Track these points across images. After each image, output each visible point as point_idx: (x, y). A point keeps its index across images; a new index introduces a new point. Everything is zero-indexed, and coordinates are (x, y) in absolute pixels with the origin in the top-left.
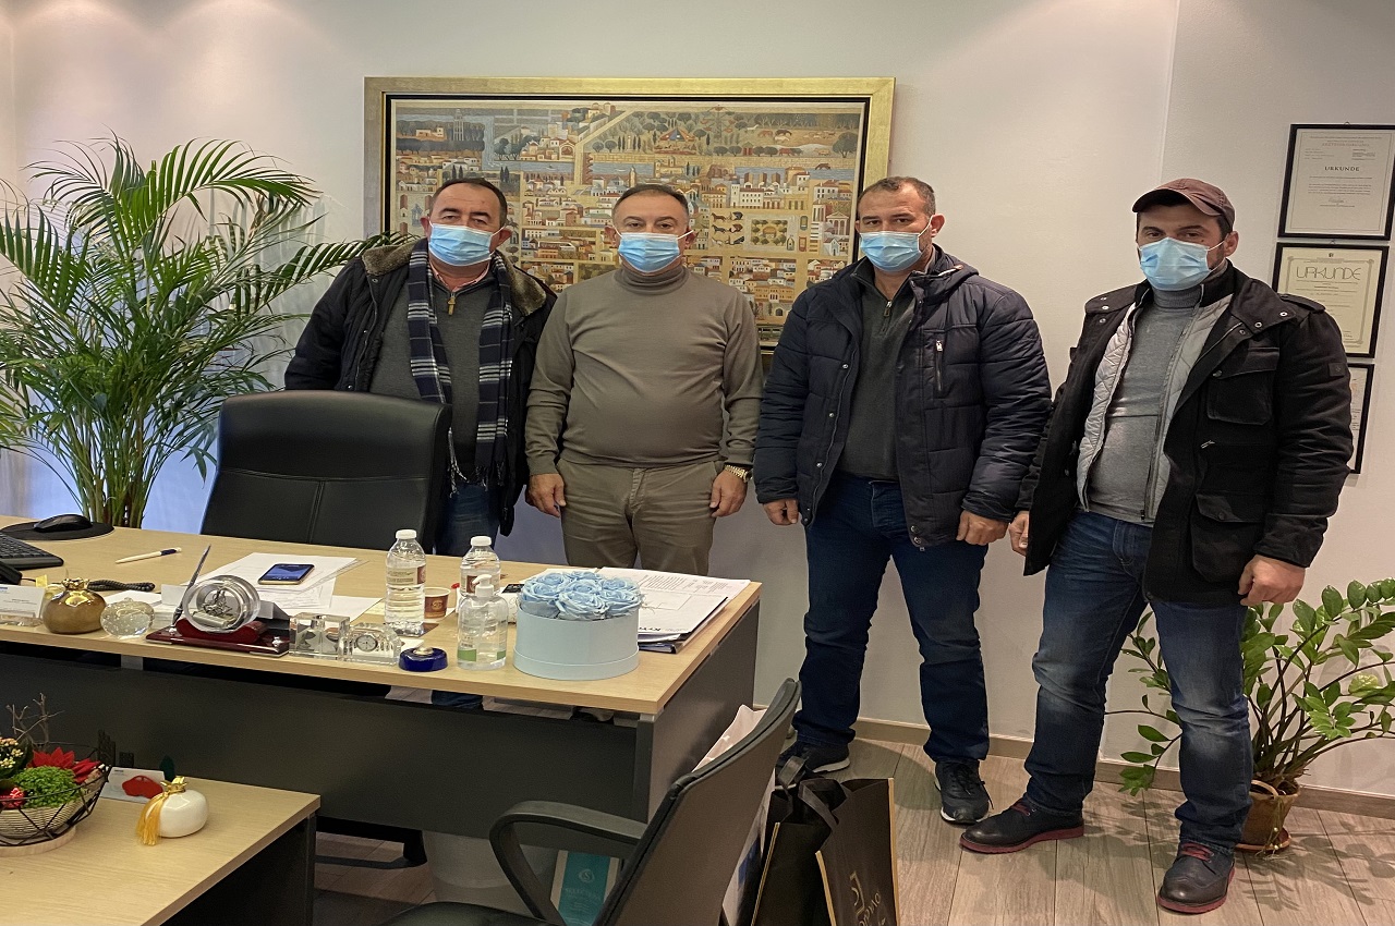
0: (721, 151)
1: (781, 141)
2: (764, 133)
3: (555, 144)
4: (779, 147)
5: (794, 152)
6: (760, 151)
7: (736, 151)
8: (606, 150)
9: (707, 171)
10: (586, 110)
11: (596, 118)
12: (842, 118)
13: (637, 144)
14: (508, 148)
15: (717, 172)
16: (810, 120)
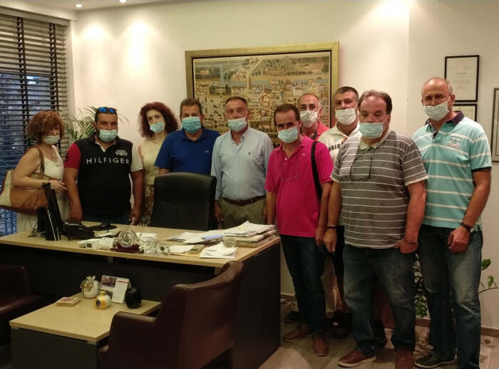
0: (289, 74)
1: (307, 69)
2: (301, 66)
3: (241, 74)
4: (306, 71)
5: (311, 73)
6: (300, 73)
7: (293, 73)
8: (255, 76)
9: (285, 82)
10: (249, 60)
11: (252, 63)
12: (324, 58)
13: (264, 73)
14: (227, 77)
15: (288, 82)
16: (314, 60)
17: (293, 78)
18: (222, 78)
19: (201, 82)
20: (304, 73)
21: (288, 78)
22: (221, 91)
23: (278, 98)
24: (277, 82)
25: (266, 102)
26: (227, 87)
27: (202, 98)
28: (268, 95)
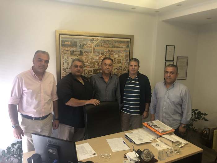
0: (113, 47)
2: (118, 44)
3: (89, 45)
5: (122, 47)
7: (115, 47)
8: (97, 47)
10: (93, 39)
11: (95, 41)
12: (128, 42)
13: (101, 46)
14: (81, 46)
15: (112, 51)
16: (124, 42)
17: (114, 49)
18: (78, 47)
19: (65, 48)
20: (119, 47)
21: (112, 49)
22: (77, 53)
24: (107, 51)
26: (81, 52)
27: (65, 57)
28: (103, 56)
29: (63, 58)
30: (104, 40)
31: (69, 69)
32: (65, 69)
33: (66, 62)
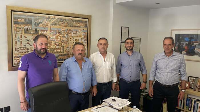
0: (71, 26)
1: (79, 25)
2: (76, 23)
3: (45, 24)
5: (80, 27)
6: (76, 27)
7: (73, 26)
8: (53, 25)
9: (69, 30)
10: (50, 17)
11: (52, 19)
12: (85, 22)
13: (58, 24)
14: (37, 24)
15: (70, 30)
16: (82, 22)
17: (72, 28)
18: (33, 25)
19: (18, 26)
20: (77, 27)
21: (70, 28)
22: (32, 32)
23: (65, 37)
24: (65, 30)
25: (59, 39)
26: (36, 30)
27: (18, 36)
28: (60, 35)
29: (15, 37)
30: (61, 19)
31: (22, 49)
32: (18, 48)
33: (19, 41)
